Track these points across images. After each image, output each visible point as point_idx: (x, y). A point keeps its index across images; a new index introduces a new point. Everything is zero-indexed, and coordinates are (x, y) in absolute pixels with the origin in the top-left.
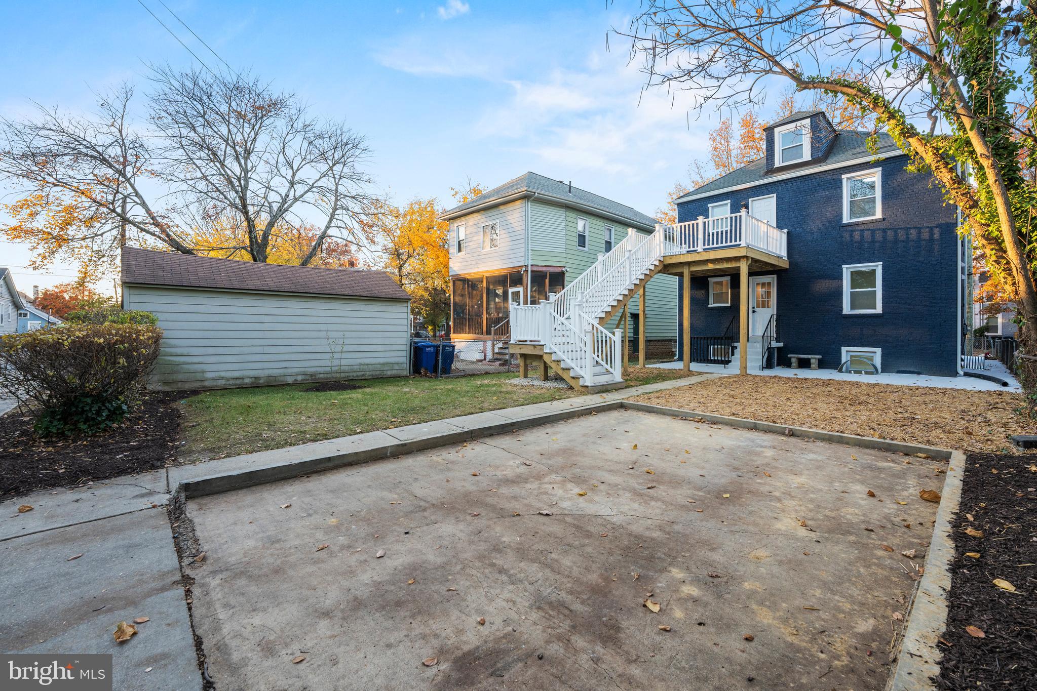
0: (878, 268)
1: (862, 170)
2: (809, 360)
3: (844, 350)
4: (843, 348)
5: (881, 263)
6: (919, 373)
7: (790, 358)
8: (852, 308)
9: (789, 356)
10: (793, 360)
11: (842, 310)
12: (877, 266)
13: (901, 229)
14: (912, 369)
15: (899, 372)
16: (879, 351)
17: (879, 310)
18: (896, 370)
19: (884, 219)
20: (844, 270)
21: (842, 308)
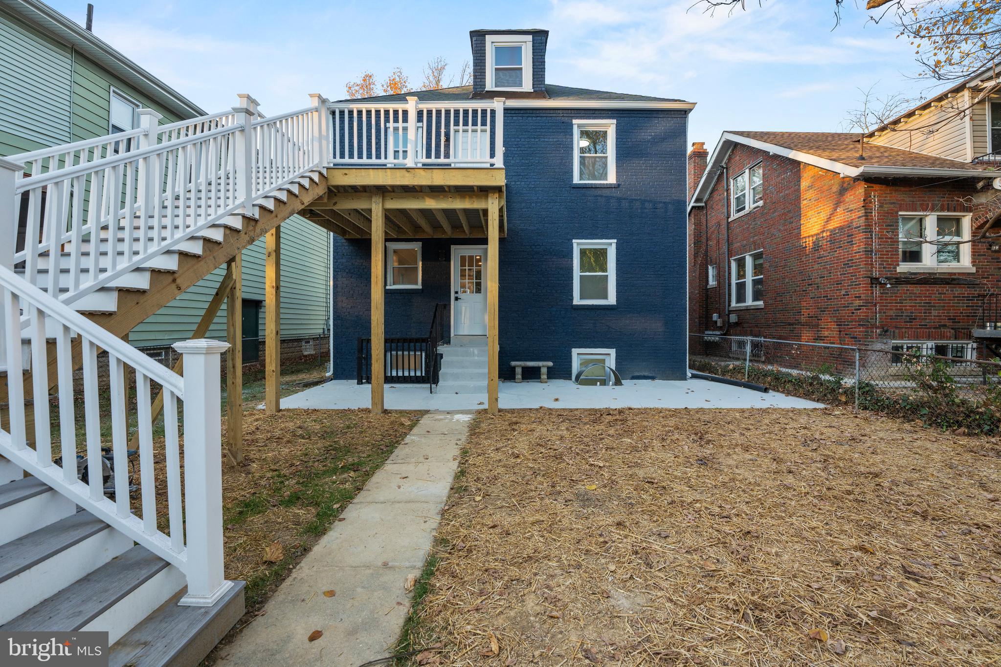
0: (611, 247)
1: (595, 118)
2: (538, 369)
3: (575, 351)
4: (573, 350)
5: (615, 241)
6: (653, 378)
7: (514, 368)
8: (582, 298)
9: (513, 363)
10: (519, 371)
11: (572, 300)
12: (611, 244)
13: (637, 200)
14: (646, 374)
15: (633, 378)
16: (613, 352)
17: (612, 299)
18: (630, 376)
19: (619, 185)
20: (575, 246)
21: (572, 296)
